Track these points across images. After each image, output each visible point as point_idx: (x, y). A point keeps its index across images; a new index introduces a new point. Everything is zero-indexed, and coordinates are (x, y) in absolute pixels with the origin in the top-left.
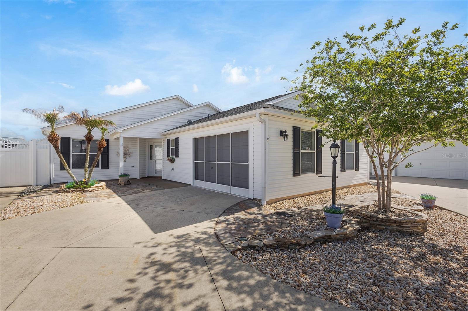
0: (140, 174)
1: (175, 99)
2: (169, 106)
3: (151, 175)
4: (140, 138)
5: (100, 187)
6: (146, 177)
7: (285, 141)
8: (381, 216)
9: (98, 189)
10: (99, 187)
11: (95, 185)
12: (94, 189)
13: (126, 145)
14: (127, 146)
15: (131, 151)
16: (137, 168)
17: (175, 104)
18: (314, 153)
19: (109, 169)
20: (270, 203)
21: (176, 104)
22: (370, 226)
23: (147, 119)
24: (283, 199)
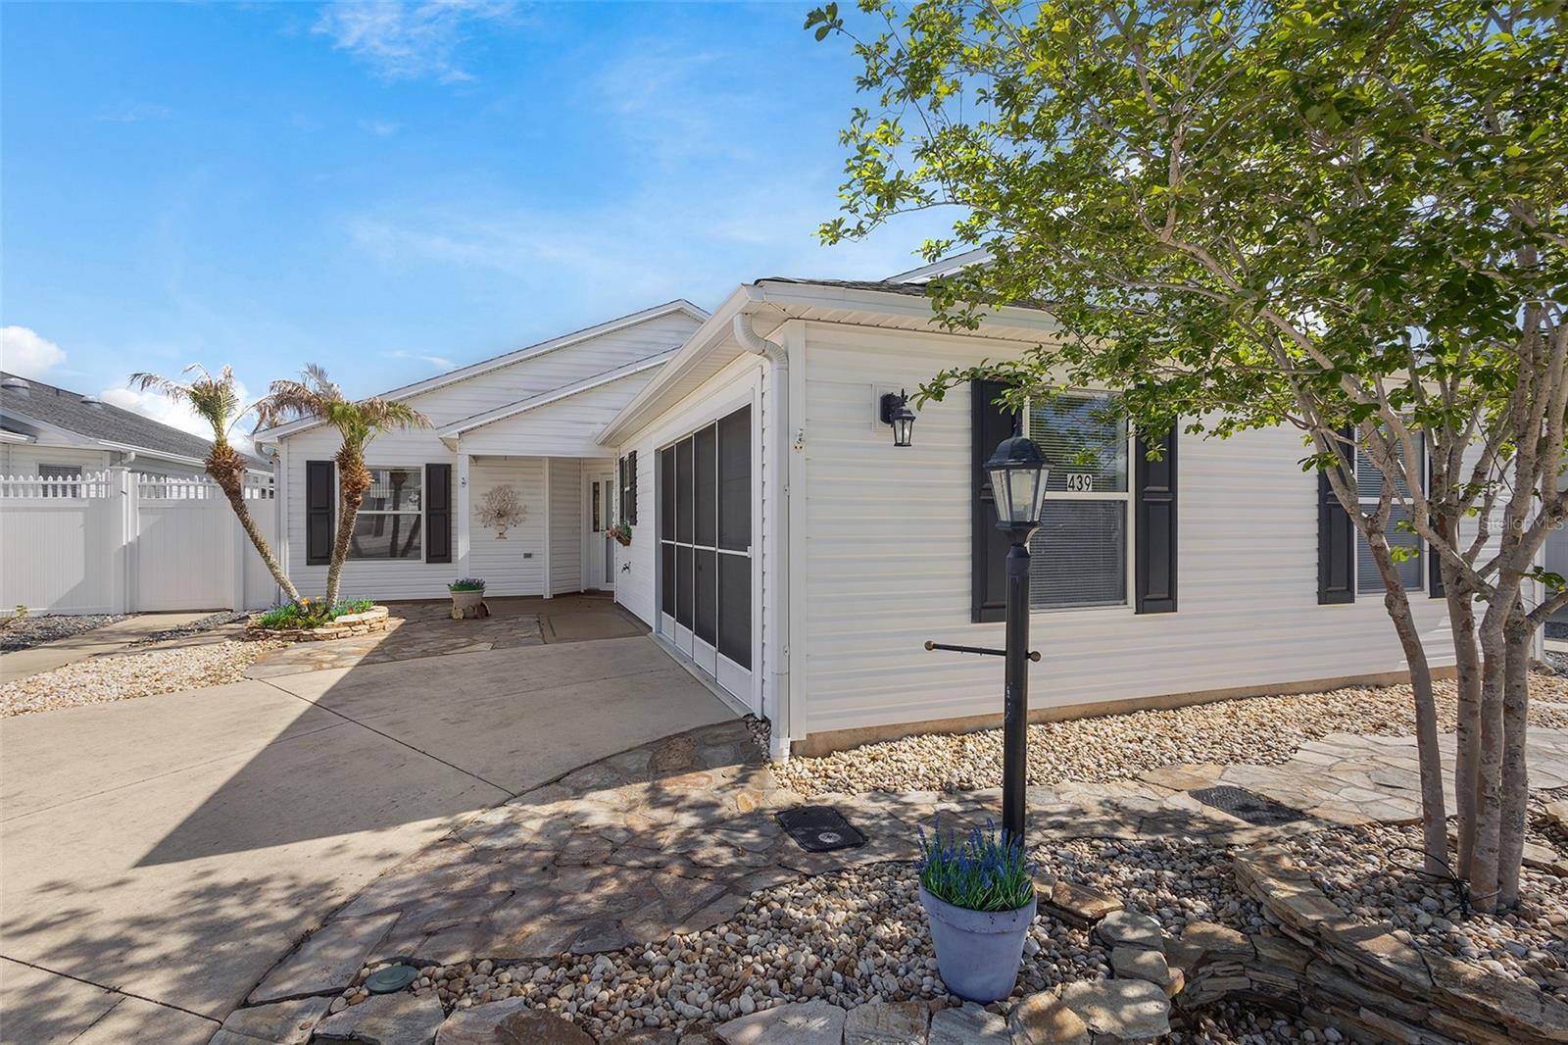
0: (552, 581)
1: (674, 316)
2: (650, 343)
3: (596, 587)
4: (553, 460)
5: (360, 624)
6: (579, 593)
7: (897, 445)
8: (1384, 948)
9: (350, 633)
10: (354, 624)
11: (339, 619)
12: (332, 630)
13: (503, 483)
14: (508, 486)
15: (520, 503)
16: (543, 560)
17: (673, 335)
18: (1124, 503)
19: (450, 561)
20: (821, 747)
21: (678, 332)
22: (1310, 998)
23: (545, 392)
24: (908, 730)
